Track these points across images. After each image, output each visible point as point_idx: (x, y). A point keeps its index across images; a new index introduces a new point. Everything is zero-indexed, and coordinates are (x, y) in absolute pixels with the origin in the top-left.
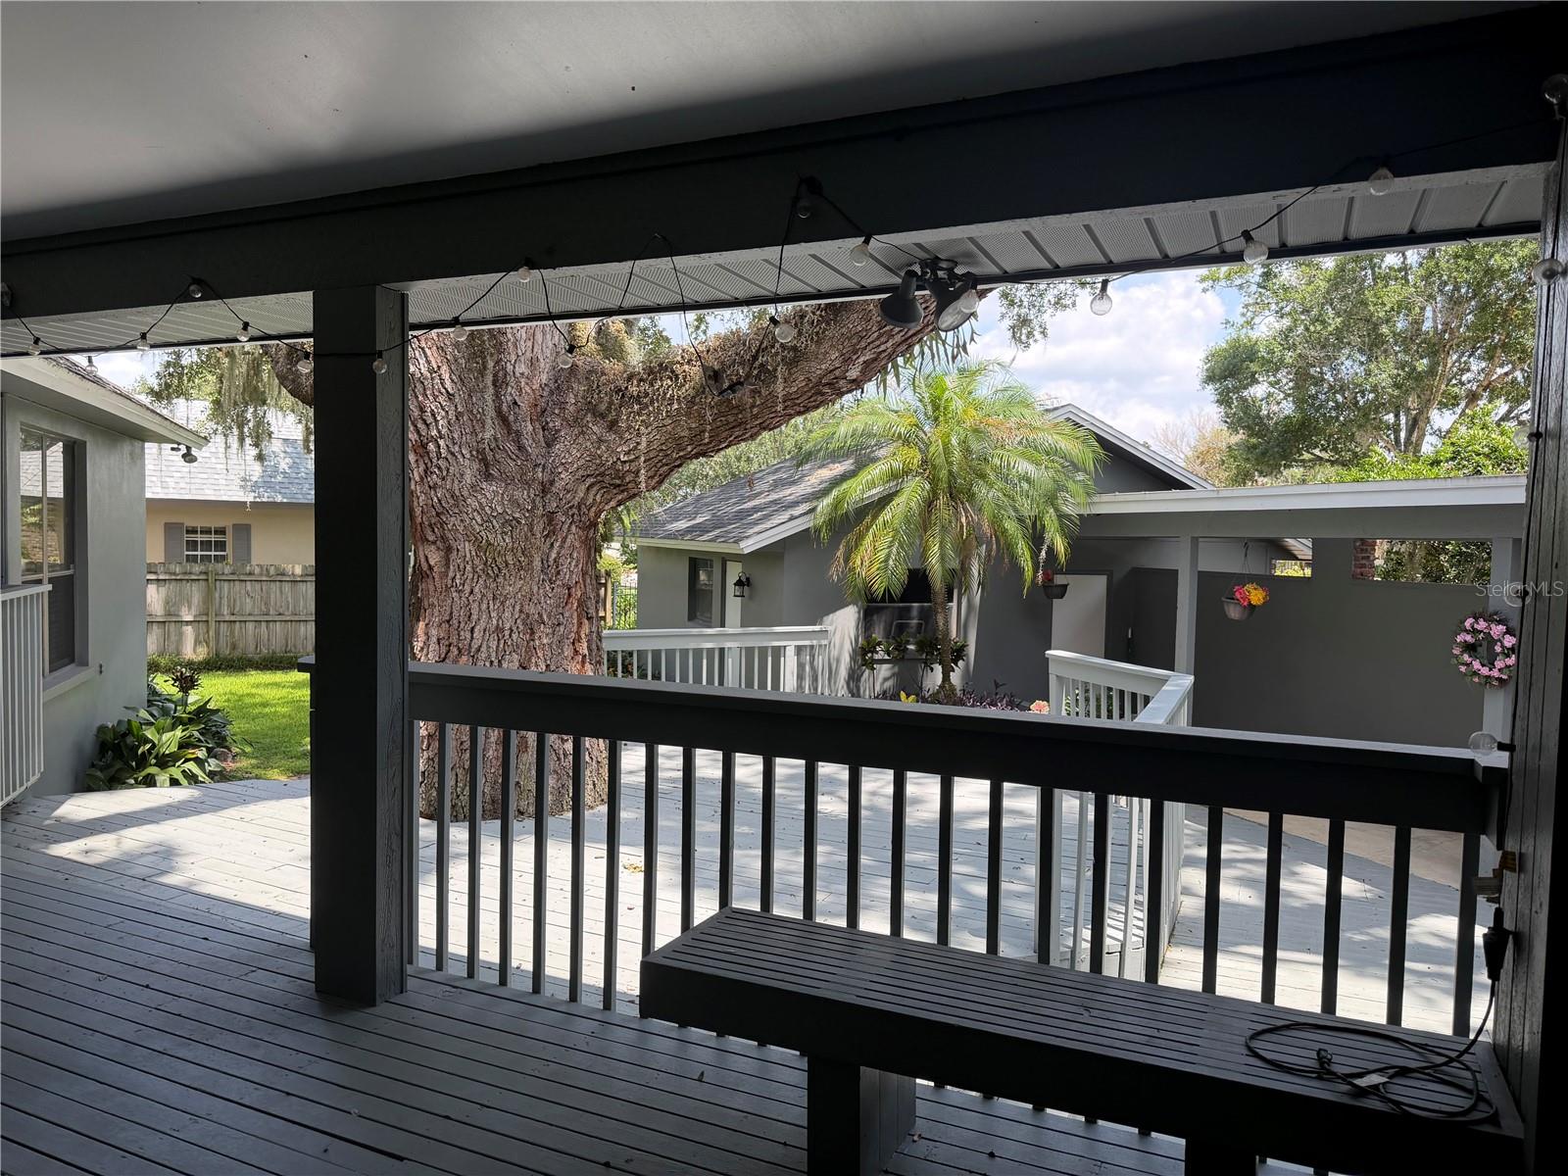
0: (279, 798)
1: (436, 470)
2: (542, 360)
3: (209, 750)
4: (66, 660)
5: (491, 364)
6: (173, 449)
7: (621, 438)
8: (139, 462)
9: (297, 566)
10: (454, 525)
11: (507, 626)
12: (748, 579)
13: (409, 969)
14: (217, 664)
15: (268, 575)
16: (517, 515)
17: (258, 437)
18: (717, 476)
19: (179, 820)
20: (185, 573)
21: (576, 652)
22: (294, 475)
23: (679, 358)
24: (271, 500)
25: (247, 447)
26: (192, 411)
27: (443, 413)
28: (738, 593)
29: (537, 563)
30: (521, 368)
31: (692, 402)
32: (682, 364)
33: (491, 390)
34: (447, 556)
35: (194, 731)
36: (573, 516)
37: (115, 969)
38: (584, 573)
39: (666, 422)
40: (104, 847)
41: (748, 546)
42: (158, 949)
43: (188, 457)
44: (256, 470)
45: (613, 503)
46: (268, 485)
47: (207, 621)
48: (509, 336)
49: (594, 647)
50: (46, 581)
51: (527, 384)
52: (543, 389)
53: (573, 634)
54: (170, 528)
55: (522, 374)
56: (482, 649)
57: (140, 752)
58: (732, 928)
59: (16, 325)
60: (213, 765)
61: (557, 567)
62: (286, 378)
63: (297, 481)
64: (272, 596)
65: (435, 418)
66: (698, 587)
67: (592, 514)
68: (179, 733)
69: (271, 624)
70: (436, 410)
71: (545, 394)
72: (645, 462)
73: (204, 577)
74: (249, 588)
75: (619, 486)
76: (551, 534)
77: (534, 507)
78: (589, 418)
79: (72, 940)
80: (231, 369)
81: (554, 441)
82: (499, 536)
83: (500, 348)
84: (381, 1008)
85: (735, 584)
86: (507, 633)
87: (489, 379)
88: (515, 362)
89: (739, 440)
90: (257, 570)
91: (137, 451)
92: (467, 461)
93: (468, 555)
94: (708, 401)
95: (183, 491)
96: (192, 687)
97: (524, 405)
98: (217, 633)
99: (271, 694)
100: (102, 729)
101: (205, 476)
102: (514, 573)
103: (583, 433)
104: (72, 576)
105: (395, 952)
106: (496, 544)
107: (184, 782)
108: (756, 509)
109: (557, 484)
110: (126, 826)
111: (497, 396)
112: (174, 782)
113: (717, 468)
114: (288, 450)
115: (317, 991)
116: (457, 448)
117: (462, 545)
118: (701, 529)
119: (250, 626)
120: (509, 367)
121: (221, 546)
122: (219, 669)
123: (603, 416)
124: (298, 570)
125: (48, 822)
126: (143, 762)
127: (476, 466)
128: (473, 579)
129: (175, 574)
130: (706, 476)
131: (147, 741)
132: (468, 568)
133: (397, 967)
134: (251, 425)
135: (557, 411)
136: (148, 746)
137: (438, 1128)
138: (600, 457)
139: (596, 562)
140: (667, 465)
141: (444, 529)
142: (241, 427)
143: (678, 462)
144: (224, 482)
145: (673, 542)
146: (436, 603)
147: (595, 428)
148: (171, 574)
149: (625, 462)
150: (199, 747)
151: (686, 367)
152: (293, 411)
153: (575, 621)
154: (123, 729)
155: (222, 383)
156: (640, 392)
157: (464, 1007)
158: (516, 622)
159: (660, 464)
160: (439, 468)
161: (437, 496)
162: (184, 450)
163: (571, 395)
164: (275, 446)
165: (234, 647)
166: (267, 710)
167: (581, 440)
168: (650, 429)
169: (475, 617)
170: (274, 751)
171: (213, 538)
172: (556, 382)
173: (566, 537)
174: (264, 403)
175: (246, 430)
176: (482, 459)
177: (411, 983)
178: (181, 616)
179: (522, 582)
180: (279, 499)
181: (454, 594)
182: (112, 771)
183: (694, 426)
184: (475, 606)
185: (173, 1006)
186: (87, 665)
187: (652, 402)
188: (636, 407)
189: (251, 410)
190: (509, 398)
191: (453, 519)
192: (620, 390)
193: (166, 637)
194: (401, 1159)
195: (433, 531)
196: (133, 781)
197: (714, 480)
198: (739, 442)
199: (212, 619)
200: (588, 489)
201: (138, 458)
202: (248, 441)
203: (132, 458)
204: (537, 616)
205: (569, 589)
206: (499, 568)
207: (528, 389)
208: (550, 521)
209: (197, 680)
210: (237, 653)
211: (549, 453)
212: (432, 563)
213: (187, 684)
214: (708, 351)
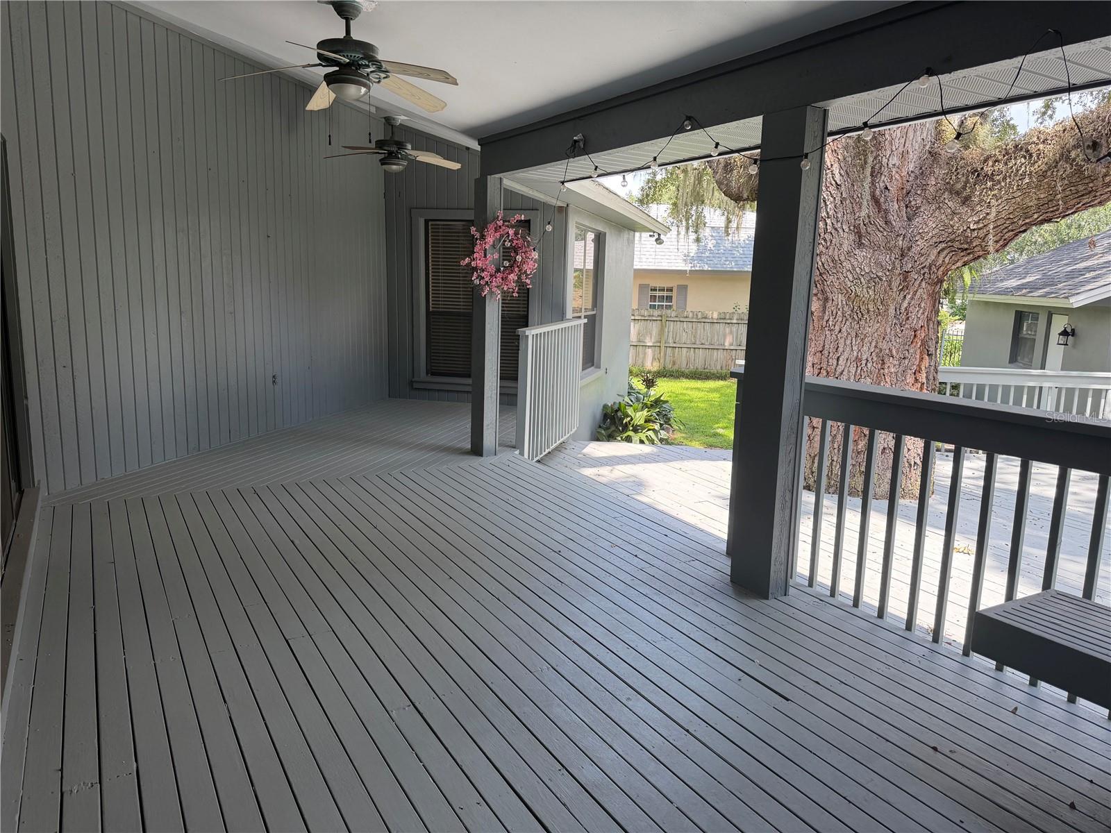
0: (702, 459)
1: (822, 242)
2: (911, 153)
3: (661, 425)
4: (590, 364)
5: (870, 159)
6: (650, 236)
7: (973, 210)
8: (631, 245)
9: (715, 313)
10: (832, 282)
11: (864, 357)
12: (1073, 330)
13: (791, 582)
14: (664, 374)
15: (697, 318)
16: (880, 274)
17: (697, 226)
18: (1046, 243)
19: (645, 464)
20: (649, 316)
21: (916, 380)
22: (717, 252)
23: (1035, 139)
24: (701, 268)
25: (690, 233)
26: (660, 211)
27: (832, 199)
28: (1061, 342)
29: (892, 311)
30: (895, 160)
31: (1044, 175)
32: (1037, 144)
33: (869, 179)
34: (825, 305)
35: (654, 412)
36: (924, 274)
37: (619, 542)
38: (929, 320)
39: (1015, 195)
40: (606, 474)
41: (1077, 301)
42: (641, 536)
43: (659, 241)
44: (694, 248)
45: (959, 264)
46: (700, 259)
47: (660, 346)
48: (887, 136)
49: (931, 377)
50: (583, 317)
51: (897, 172)
52: (910, 176)
53: (915, 367)
54: (642, 287)
55: (894, 165)
56: (844, 373)
57: (624, 422)
58: (1059, 606)
59: (585, 160)
60: (663, 434)
61: (907, 314)
62: (722, 183)
63: (717, 255)
64: (699, 332)
65: (826, 203)
66: (1021, 336)
67: (940, 273)
68: (645, 413)
69: (697, 350)
70: (826, 198)
71: (911, 179)
72: (994, 228)
73: (660, 318)
74: (685, 326)
75: (966, 249)
76: (905, 288)
77: (894, 268)
78: (946, 195)
79: (597, 522)
80: (685, 181)
81: (914, 216)
82: (865, 290)
83: (878, 146)
84: (771, 602)
85: (1060, 334)
86: (864, 362)
87: (868, 170)
88: (889, 157)
89: (1086, 206)
90: (691, 315)
91: (631, 237)
92: (846, 234)
93: (840, 304)
94: (1059, 174)
95: (651, 264)
96: (652, 386)
97: (893, 189)
98: (665, 355)
99: (695, 395)
100: (605, 406)
101: (663, 254)
102: (873, 317)
103: (939, 208)
104: (595, 315)
105: (783, 567)
106: (862, 295)
107: (646, 441)
108: (1089, 270)
109: (913, 250)
110: (618, 464)
111: (873, 183)
112: (642, 442)
113: (1047, 235)
114: (714, 235)
115: (731, 581)
116: (839, 225)
117: (836, 297)
118: (1033, 287)
119: (684, 350)
120: (885, 161)
121: (669, 299)
122: (665, 376)
123: (958, 193)
124: (715, 316)
125: (579, 456)
126: (625, 428)
127: (852, 237)
128: (842, 322)
129: (644, 316)
130: (1035, 243)
131: (628, 416)
132: (839, 313)
133: (783, 579)
134: (693, 218)
135: (919, 192)
136: (629, 419)
137: (811, 687)
138: (952, 226)
139: (938, 311)
140: (1012, 231)
141: (824, 285)
142: (687, 220)
143: (1024, 228)
144: (673, 257)
145: (1003, 297)
146: (813, 338)
147: (950, 204)
148: (642, 316)
149: (974, 230)
150: (656, 422)
151: (1041, 146)
152: (720, 208)
153: (918, 357)
154: (616, 407)
155: (678, 190)
156: (994, 171)
157: (829, 614)
158: (871, 355)
159: (1006, 230)
160: (825, 240)
161: (821, 261)
162: (656, 236)
163: (933, 179)
164: (706, 233)
165: (674, 363)
166: (692, 404)
167: (937, 214)
168: (1000, 201)
169: (841, 349)
170: (696, 430)
171: (665, 294)
172: (921, 168)
173: (916, 291)
174: (703, 202)
175: (690, 222)
176: (857, 232)
177: (791, 591)
178: (646, 343)
179: (878, 325)
180: (706, 268)
181: (827, 332)
182: (610, 431)
183: (1042, 196)
184: (842, 341)
185: (652, 571)
186: (600, 368)
187: (1005, 179)
188: (989, 184)
189: (694, 208)
190: (882, 185)
191: (831, 277)
192: (976, 171)
193: (637, 355)
194: (787, 700)
195: (816, 286)
196: (620, 439)
197: (1042, 245)
198: (1086, 208)
199: (663, 345)
200: (939, 253)
201: (631, 242)
202: (691, 229)
203: (628, 243)
204: (888, 351)
205: (915, 331)
206: (862, 314)
207: (897, 176)
208: (905, 279)
209: (656, 382)
210: (676, 367)
211: (909, 225)
212: (813, 309)
213: (650, 383)
214: (1064, 131)
